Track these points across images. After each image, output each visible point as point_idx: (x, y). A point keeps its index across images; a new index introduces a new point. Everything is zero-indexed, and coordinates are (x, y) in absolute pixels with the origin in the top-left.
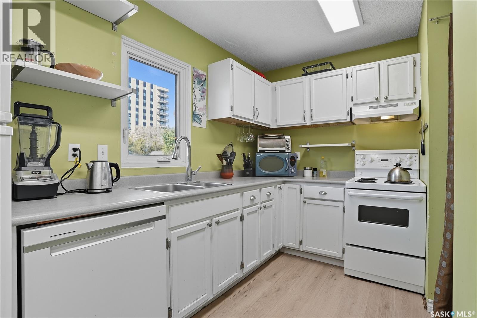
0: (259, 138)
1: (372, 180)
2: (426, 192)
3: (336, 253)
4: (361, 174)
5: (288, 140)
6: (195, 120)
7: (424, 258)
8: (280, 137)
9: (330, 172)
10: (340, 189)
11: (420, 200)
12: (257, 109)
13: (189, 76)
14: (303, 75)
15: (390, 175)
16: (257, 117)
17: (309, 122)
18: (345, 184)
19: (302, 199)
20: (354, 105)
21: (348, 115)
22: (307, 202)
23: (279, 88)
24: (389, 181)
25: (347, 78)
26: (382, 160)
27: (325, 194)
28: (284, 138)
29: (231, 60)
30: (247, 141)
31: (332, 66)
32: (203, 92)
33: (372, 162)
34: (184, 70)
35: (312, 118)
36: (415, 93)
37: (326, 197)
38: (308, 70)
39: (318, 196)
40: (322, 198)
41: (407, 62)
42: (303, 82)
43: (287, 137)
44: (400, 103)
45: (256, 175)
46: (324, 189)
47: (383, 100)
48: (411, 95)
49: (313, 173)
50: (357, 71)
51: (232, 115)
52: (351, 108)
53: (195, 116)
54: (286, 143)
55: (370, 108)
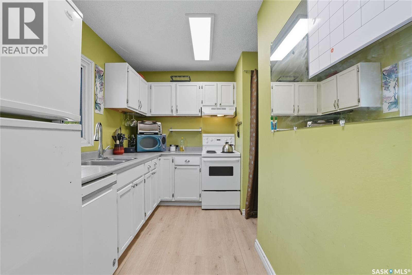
0: (139, 123)
1: (214, 152)
2: (240, 156)
3: (195, 198)
4: (206, 148)
5: (160, 126)
6: (96, 108)
7: (240, 191)
8: (155, 123)
9: (187, 147)
10: (198, 158)
11: (238, 161)
12: (140, 102)
13: (92, 71)
14: (171, 81)
15: (223, 149)
16: (141, 108)
17: (175, 114)
18: (201, 155)
19: (174, 167)
20: (203, 106)
21: (200, 112)
22: (177, 168)
23: (153, 87)
24: (223, 152)
25: (199, 88)
26: (217, 140)
27: (189, 161)
28: (157, 124)
29: (127, 64)
30: (131, 126)
31: (190, 79)
32: (102, 85)
33: (212, 141)
34: (88, 65)
35: (177, 112)
36: (234, 103)
37: (189, 164)
38: (174, 79)
39: (184, 163)
40: (187, 164)
41: (230, 86)
42: (171, 86)
43: (159, 123)
44: (227, 108)
45: (138, 151)
46: (188, 158)
47: (218, 105)
48: (232, 104)
49: (176, 148)
50: (205, 85)
51: (128, 107)
52: (201, 108)
53: (97, 105)
54: (159, 127)
55: (212, 109)
